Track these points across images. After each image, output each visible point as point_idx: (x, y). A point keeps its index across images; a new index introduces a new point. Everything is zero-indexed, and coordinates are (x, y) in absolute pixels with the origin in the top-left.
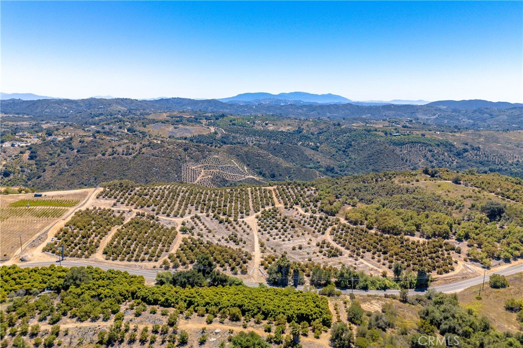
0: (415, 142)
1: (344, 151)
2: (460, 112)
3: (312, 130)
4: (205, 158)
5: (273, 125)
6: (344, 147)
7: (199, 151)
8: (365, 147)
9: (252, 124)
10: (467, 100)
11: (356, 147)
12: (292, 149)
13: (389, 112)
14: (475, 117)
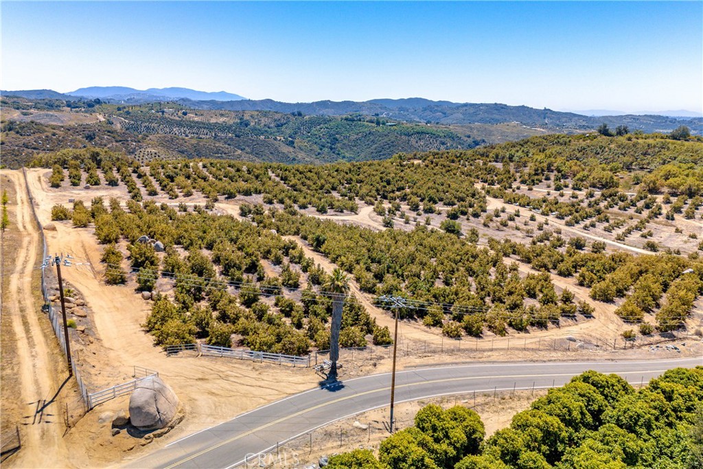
0: (422, 133)
1: (331, 149)
2: (408, 111)
3: (263, 121)
4: (133, 153)
5: (196, 115)
6: (328, 143)
7: (117, 141)
8: (359, 141)
9: (160, 113)
10: (406, 98)
11: (345, 142)
12: (258, 144)
13: (327, 110)
14: (426, 116)
